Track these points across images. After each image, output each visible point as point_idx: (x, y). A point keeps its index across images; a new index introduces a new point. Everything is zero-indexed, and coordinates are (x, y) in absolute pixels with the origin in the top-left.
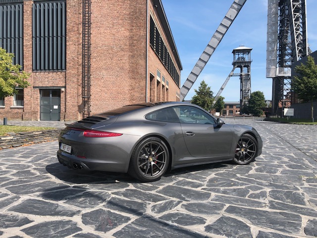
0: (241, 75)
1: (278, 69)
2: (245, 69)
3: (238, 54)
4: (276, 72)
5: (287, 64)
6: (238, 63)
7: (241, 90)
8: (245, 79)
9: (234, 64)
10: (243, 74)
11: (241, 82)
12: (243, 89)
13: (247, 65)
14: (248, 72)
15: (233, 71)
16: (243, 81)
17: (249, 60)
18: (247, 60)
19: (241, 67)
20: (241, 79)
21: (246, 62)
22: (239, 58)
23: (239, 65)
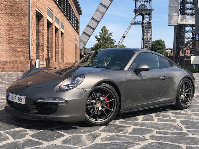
0: (142, 24)
1: (180, 16)
2: (146, 17)
3: (140, 2)
4: (178, 19)
5: (188, 12)
6: (140, 10)
7: (143, 39)
8: (146, 27)
9: (136, 11)
10: (144, 22)
11: (143, 30)
12: (145, 38)
13: (149, 13)
14: (150, 20)
15: (135, 18)
16: (144, 29)
17: (151, 8)
18: (148, 8)
19: (142, 15)
20: (143, 27)
21: (147, 10)
22: (140, 6)
23: (141, 12)
